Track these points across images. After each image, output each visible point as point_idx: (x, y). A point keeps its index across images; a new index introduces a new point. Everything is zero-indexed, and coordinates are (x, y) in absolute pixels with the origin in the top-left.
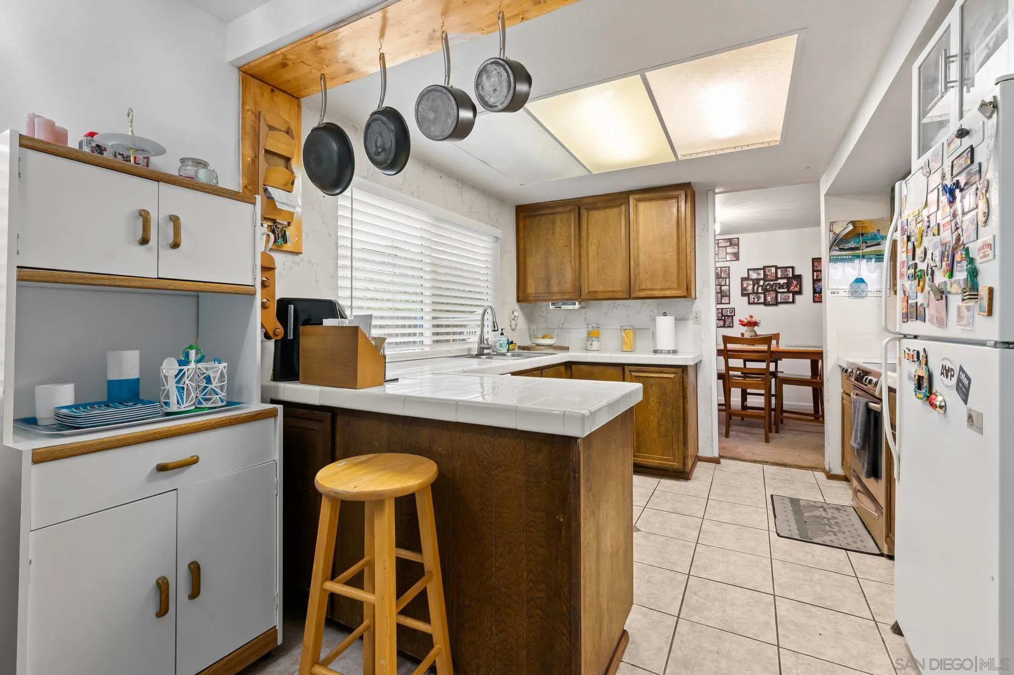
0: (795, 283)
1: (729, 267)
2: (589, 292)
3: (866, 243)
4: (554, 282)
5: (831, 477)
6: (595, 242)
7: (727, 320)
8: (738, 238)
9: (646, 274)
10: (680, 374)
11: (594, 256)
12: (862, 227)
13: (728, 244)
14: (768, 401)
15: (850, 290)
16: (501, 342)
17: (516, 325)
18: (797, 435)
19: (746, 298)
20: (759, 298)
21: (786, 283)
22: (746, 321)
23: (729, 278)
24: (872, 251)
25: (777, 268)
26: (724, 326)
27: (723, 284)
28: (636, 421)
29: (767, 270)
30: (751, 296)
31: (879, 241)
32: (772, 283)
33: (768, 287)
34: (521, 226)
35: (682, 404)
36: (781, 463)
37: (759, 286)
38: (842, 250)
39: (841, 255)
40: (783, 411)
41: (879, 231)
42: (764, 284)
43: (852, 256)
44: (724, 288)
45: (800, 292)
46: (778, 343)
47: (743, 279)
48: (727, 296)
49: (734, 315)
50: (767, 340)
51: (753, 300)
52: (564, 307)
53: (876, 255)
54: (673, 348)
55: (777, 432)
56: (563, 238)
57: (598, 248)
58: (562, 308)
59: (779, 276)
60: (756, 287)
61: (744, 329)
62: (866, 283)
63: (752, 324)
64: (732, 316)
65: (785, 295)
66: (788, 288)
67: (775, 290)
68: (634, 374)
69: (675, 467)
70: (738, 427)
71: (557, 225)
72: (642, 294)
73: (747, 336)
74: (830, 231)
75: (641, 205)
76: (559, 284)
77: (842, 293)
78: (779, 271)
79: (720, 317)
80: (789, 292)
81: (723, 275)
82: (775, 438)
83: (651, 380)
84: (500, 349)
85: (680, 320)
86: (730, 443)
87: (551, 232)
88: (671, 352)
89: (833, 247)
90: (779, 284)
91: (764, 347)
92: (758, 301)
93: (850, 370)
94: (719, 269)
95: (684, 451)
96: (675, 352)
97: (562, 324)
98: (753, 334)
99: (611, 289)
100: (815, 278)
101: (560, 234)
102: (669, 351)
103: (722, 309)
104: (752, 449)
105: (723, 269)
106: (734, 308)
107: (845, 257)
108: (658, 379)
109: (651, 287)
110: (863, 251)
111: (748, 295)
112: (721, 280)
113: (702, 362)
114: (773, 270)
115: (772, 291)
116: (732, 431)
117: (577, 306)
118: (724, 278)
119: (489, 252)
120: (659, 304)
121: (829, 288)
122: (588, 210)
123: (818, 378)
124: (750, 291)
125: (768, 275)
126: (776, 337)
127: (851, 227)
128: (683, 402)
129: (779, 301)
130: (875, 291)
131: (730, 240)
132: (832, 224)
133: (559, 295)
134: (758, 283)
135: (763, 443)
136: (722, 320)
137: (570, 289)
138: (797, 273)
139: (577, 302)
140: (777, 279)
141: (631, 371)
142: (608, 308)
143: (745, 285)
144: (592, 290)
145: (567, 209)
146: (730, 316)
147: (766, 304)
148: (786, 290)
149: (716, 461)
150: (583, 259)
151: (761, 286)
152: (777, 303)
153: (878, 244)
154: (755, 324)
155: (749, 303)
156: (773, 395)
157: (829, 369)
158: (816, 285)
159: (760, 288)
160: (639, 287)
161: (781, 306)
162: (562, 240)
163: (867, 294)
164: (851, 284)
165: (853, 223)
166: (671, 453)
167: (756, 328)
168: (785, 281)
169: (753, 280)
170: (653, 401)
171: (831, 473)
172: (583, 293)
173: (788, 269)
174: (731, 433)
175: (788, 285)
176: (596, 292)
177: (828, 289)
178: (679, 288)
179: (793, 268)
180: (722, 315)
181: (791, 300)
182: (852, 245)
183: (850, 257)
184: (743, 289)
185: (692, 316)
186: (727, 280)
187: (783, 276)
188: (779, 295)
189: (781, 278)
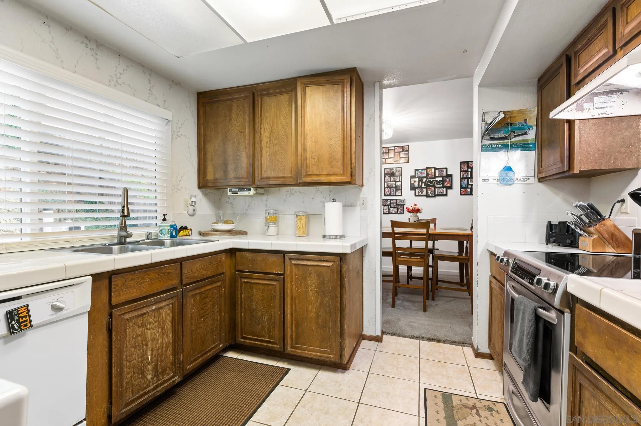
0: (448, 180)
1: (402, 168)
2: (262, 178)
3: (514, 132)
4: (231, 167)
5: (479, 355)
6: (268, 128)
7: (399, 208)
8: (408, 146)
9: (313, 160)
10: (338, 263)
11: (267, 143)
12: (511, 117)
13: (401, 150)
14: (426, 271)
15: (499, 178)
16: (161, 228)
17: (194, 210)
18: (448, 302)
19: (414, 192)
20: (422, 192)
21: (442, 181)
22: (411, 208)
23: (402, 176)
24: (519, 140)
25: (435, 169)
26: (397, 213)
27: (397, 181)
28: (295, 312)
29: (428, 170)
30: (417, 189)
31: (526, 130)
32: (432, 180)
33: (429, 183)
34: (201, 112)
35: (339, 294)
36: (436, 338)
37: (423, 182)
38: (492, 139)
39: (492, 145)
40: (438, 281)
41: (526, 120)
42: (426, 181)
43: (502, 145)
44: (398, 184)
45: (451, 188)
46: (435, 226)
47: (412, 177)
48: (400, 190)
49: (405, 204)
50: (426, 224)
51: (418, 193)
52: (240, 193)
53: (523, 144)
54: (341, 233)
55: (433, 299)
56: (240, 124)
57: (271, 134)
58: (238, 194)
59: (437, 175)
60: (420, 183)
61: (410, 215)
62: (513, 171)
63: (416, 211)
64: (403, 205)
65: (441, 189)
66: (443, 184)
67: (434, 186)
68: (293, 262)
69: (332, 360)
70: (404, 295)
71: (233, 111)
72: (309, 180)
73: (412, 221)
74: (482, 121)
75: (309, 90)
76: (235, 170)
77: (491, 180)
78: (437, 171)
79: (395, 205)
80: (443, 187)
81: (397, 174)
82: (431, 306)
83: (311, 269)
84: (161, 235)
85: (348, 206)
86: (395, 314)
87: (228, 118)
88: (338, 237)
89: (485, 136)
90: (437, 181)
91: (424, 231)
92: (422, 193)
93: (505, 260)
94: (395, 169)
95: (341, 343)
96: (342, 237)
97: (246, 210)
98: (416, 219)
99: (282, 175)
100: (462, 177)
101: (236, 120)
102: (337, 236)
103: (396, 200)
104: (412, 322)
105: (397, 169)
106: (405, 199)
107: (495, 146)
108: (317, 268)
109: (317, 173)
110: (512, 140)
111: (414, 189)
112: (396, 177)
113: (368, 245)
114: (433, 170)
115: (432, 186)
116: (398, 299)
117: (252, 192)
118: (398, 176)
119: (158, 135)
120: (330, 191)
121: (481, 176)
122: (262, 96)
123: (464, 255)
124: (416, 186)
125: (429, 174)
126: (434, 221)
127: (502, 116)
128: (341, 291)
129: (436, 194)
130: (521, 179)
131: (403, 147)
132: (484, 114)
133: (235, 181)
134: (422, 180)
135: (421, 313)
136: (396, 208)
137: (245, 175)
138: (449, 173)
139: (252, 188)
140: (435, 177)
141: (291, 259)
142: (286, 195)
143: (412, 182)
144: (265, 176)
145: (243, 95)
146: (402, 205)
147: (427, 196)
148: (441, 186)
149: (378, 339)
150: (257, 145)
151: (424, 182)
152: (435, 196)
153: (525, 134)
154: (418, 211)
155: (416, 195)
156: (431, 266)
157: (479, 253)
158: (462, 182)
159: (423, 184)
160: (306, 173)
161: (438, 198)
162: (238, 126)
163: (514, 182)
164: (500, 172)
165: (504, 112)
166: (329, 345)
167: (419, 214)
168: (441, 179)
169: (419, 177)
170: (312, 290)
171: (479, 351)
172: (256, 179)
173: (443, 170)
174: (398, 302)
175: (443, 182)
176: (268, 178)
177: (479, 177)
178: (343, 174)
179: (446, 169)
180: (396, 205)
181: (445, 193)
182: (501, 134)
183: (500, 146)
184: (411, 185)
185: (359, 203)
186: (400, 177)
187: (439, 175)
188: (437, 189)
189: (438, 177)
